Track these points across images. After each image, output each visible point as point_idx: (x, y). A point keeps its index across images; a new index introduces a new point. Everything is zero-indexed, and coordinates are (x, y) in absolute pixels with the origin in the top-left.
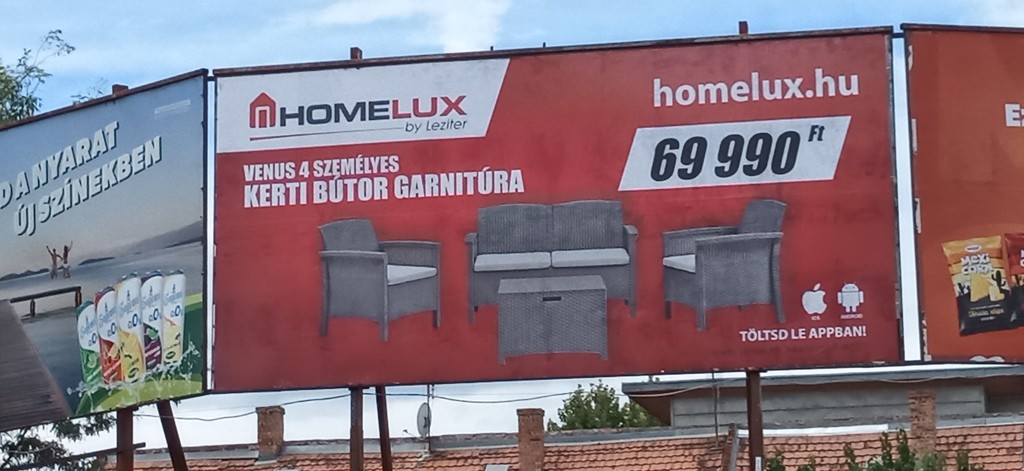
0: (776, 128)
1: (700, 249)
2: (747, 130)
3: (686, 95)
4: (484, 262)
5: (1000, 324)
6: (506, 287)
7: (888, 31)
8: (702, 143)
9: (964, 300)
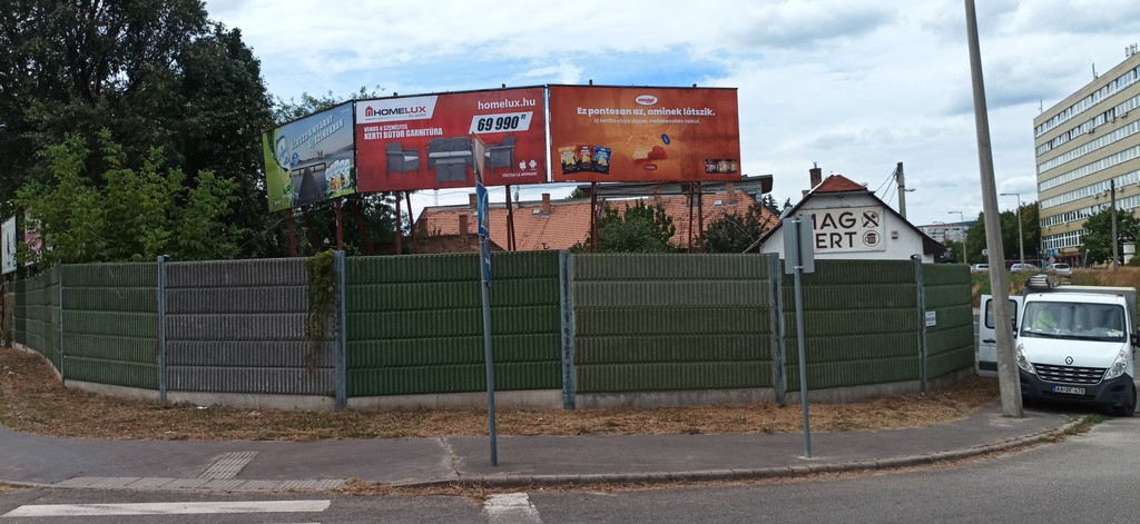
0: (512, 115)
1: (492, 151)
2: (504, 116)
3: (487, 106)
4: (431, 155)
5: (575, 171)
6: (438, 162)
7: (543, 86)
8: (492, 120)
9: (564, 164)
